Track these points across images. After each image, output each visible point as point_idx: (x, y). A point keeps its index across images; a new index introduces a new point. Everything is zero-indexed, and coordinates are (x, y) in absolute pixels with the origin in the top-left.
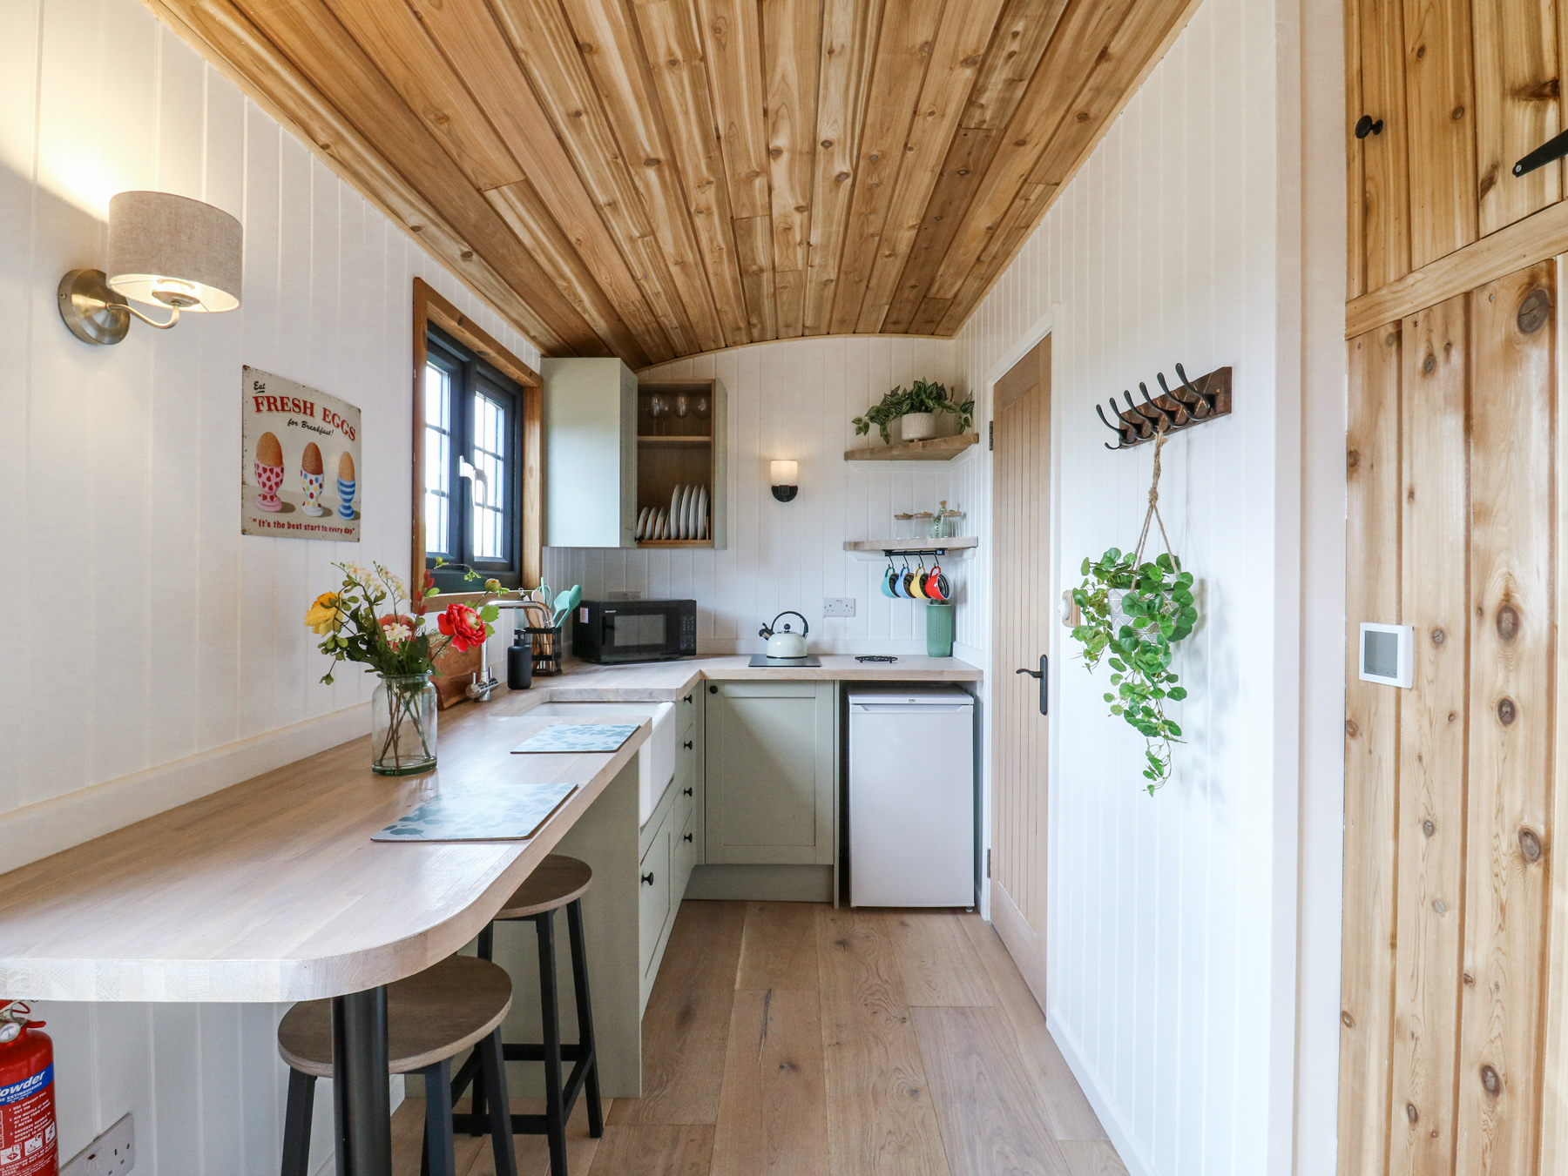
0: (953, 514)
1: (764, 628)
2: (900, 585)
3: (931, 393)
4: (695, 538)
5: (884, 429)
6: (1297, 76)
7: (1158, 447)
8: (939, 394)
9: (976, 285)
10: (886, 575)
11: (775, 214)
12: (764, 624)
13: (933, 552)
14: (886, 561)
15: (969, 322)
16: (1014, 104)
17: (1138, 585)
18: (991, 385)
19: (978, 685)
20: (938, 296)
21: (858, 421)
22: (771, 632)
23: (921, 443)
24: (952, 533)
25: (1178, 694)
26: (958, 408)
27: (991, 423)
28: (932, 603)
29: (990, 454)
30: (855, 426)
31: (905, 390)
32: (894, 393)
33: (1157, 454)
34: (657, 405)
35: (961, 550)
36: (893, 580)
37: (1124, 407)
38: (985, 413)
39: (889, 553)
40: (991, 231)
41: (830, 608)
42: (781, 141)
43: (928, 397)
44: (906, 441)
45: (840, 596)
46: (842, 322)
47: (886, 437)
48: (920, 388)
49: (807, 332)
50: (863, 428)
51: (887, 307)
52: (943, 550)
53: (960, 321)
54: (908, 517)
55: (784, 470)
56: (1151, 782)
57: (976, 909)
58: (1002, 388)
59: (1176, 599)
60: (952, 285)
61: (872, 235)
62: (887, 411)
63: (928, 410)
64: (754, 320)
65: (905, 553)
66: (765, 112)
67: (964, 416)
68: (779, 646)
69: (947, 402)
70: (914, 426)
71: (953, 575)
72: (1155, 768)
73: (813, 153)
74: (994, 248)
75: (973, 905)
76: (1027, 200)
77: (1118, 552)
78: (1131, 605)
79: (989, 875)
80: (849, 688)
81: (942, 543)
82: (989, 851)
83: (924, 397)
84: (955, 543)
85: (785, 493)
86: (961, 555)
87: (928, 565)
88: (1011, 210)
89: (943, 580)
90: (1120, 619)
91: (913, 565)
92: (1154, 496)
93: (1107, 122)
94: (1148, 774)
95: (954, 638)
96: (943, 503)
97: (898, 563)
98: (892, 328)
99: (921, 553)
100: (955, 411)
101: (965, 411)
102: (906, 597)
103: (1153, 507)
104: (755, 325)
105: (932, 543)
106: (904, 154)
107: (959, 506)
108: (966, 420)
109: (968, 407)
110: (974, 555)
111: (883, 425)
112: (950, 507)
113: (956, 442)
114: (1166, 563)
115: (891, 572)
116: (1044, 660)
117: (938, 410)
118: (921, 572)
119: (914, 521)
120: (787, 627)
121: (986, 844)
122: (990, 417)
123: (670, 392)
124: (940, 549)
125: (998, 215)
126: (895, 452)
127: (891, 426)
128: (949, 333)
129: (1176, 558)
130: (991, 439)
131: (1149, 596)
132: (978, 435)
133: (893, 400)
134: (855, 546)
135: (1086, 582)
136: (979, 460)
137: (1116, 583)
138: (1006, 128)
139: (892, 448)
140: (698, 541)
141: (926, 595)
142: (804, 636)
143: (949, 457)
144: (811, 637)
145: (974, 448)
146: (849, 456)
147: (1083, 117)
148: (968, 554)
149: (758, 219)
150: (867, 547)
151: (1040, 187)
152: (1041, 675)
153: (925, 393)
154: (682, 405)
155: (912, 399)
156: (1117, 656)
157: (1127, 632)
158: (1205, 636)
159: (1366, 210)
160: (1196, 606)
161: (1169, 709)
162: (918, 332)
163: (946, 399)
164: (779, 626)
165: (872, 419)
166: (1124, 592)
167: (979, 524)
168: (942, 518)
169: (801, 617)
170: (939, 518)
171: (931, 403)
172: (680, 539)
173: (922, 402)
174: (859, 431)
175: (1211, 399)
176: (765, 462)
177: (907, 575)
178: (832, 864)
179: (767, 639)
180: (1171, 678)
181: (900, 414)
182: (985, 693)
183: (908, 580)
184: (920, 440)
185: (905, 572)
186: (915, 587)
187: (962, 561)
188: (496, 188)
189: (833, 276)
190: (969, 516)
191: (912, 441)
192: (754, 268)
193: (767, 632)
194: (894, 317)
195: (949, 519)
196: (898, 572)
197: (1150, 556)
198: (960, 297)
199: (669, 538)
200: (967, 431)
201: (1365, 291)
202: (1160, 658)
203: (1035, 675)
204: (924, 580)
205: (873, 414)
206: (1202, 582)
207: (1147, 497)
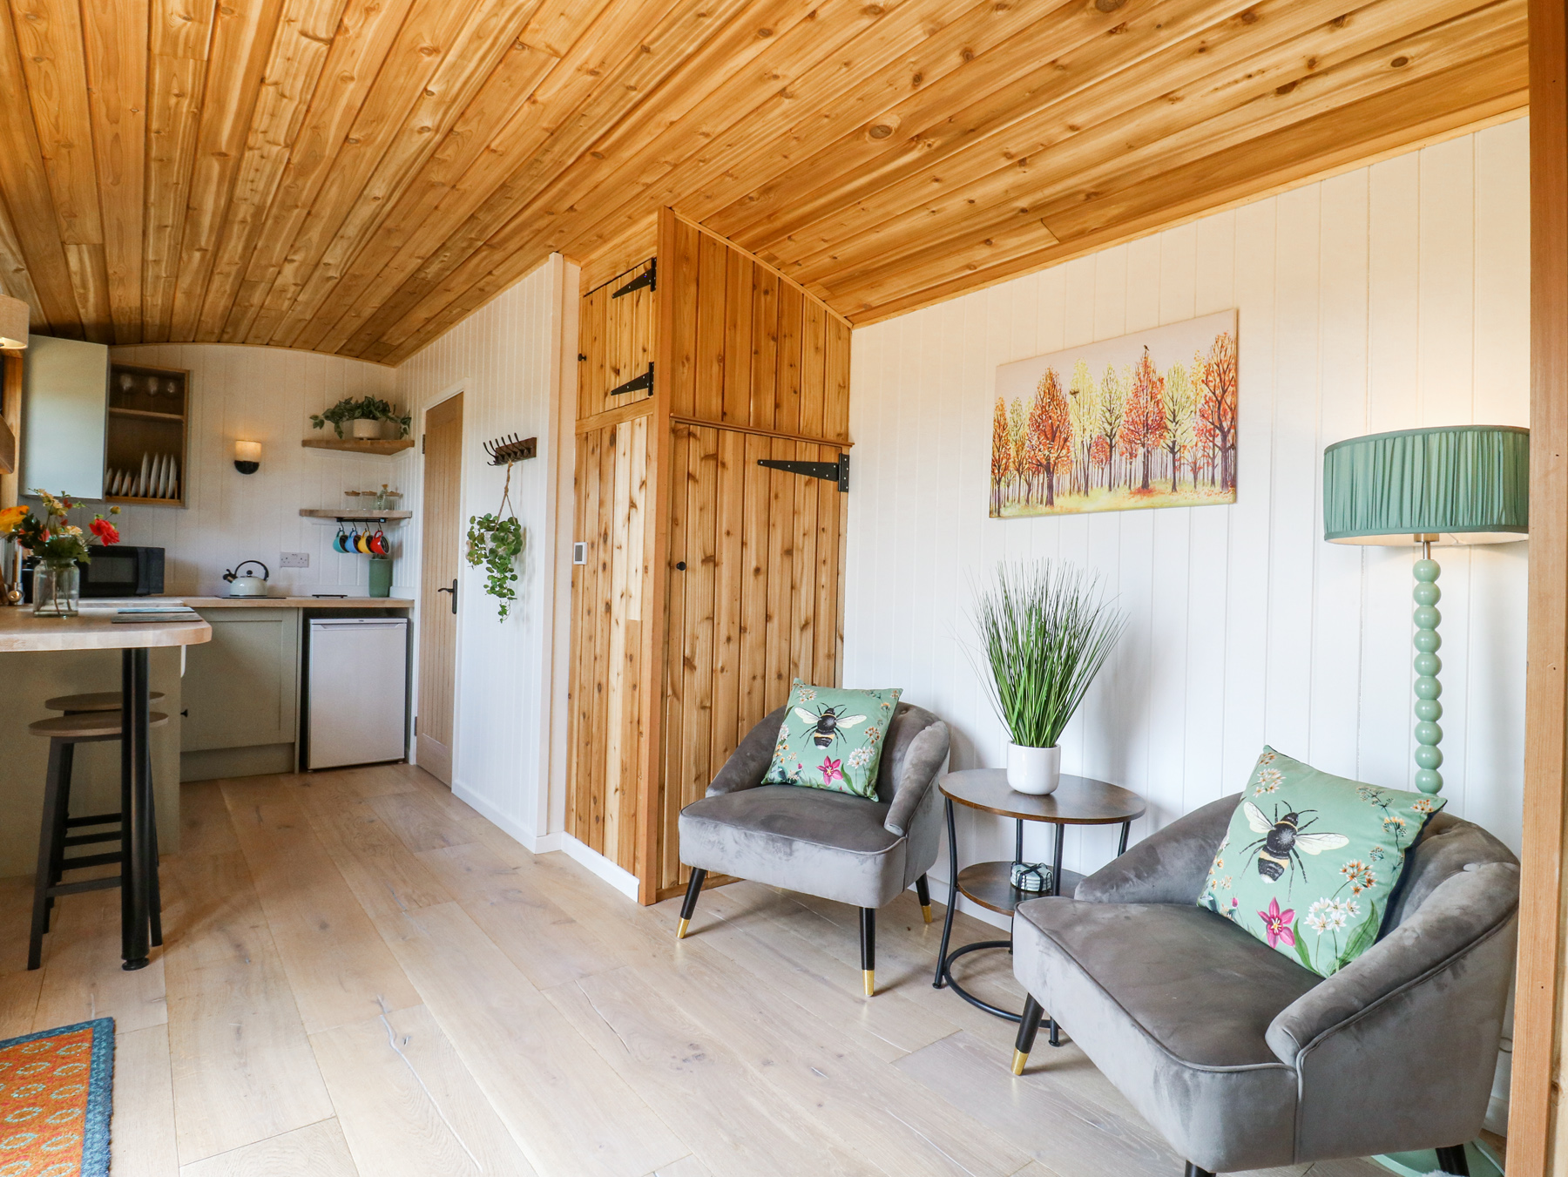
0: (392, 494)
1: (228, 573)
2: (350, 544)
3: (378, 407)
4: (164, 496)
5: (337, 427)
6: (559, 328)
7: (509, 467)
8: (384, 408)
9: (415, 342)
10: (338, 536)
11: (276, 284)
12: (228, 570)
13: (377, 520)
14: (337, 526)
15: (408, 361)
16: (443, 277)
17: (498, 530)
18: (424, 411)
19: (410, 611)
20: (389, 342)
21: (315, 417)
22: (234, 577)
23: (369, 441)
24: (391, 507)
25: (514, 578)
26: (399, 421)
27: (424, 436)
28: (374, 558)
29: (422, 457)
30: (313, 421)
31: (357, 401)
32: (348, 402)
33: (509, 471)
34: (127, 383)
35: (399, 520)
36: (343, 540)
37: (495, 446)
38: (419, 428)
39: (340, 520)
40: (428, 321)
41: (286, 560)
42: (298, 257)
43: (376, 410)
44: (356, 438)
45: (296, 551)
46: (305, 342)
47: (340, 433)
48: (369, 402)
49: (272, 343)
50: (319, 423)
51: (346, 341)
52: (385, 519)
53: (402, 358)
54: (357, 494)
55: (249, 449)
56: (501, 617)
57: (405, 760)
58: (432, 414)
59: (514, 536)
60: (398, 339)
61: (345, 305)
62: (342, 413)
63: (375, 418)
64: (229, 330)
65: (354, 520)
66: (292, 246)
67: (403, 426)
68: (242, 586)
69: (390, 414)
70: (363, 428)
71: (391, 538)
72: (503, 612)
73: (317, 265)
74: (430, 327)
75: (403, 757)
76: (451, 312)
77: (490, 515)
78: (494, 538)
79: (416, 734)
80: (310, 614)
81: (385, 513)
82: (416, 718)
83: (371, 408)
84: (395, 514)
85: (247, 467)
86: (399, 524)
87: (373, 530)
88: (441, 314)
89: (384, 540)
90: (490, 544)
91: (360, 529)
92: (506, 490)
93: (494, 296)
94: (500, 613)
95: (391, 584)
96: (385, 486)
97: (348, 528)
98: (347, 353)
99: (367, 520)
100: (396, 421)
101: (404, 423)
102: (354, 552)
103: (506, 495)
104: (227, 333)
105: (376, 514)
106: (375, 278)
107: (397, 489)
108: (405, 429)
109: (406, 420)
110: (409, 523)
111: (337, 423)
112: (389, 490)
113: (397, 444)
114: (511, 520)
115: (341, 534)
116: (455, 582)
117: (384, 419)
118: (367, 534)
119: (361, 497)
120: (250, 572)
121: (414, 713)
122: (423, 432)
123: (141, 374)
124: (383, 518)
125: (432, 314)
126: (346, 446)
127: (345, 425)
128: (393, 364)
129: (516, 519)
130: (424, 446)
131: (502, 534)
132: (414, 441)
133: (348, 406)
134: (310, 513)
135: (472, 528)
136: (414, 459)
137: (489, 529)
138: (439, 283)
139: (342, 442)
140: (166, 500)
141: (370, 549)
142: (265, 579)
143: (390, 452)
144: (269, 582)
145: (411, 450)
146: (305, 443)
147: (482, 290)
148: (403, 523)
149: (263, 284)
150: (322, 514)
151: (459, 309)
152: (453, 591)
153: (374, 406)
154: (153, 387)
155: (363, 409)
156: (490, 566)
157: (492, 551)
158: (526, 553)
159: (582, 387)
160: (522, 539)
161: (509, 584)
162: (368, 359)
163: (389, 411)
164: (242, 571)
165: (327, 417)
166: (491, 533)
167: (414, 501)
168: (384, 497)
169: (262, 565)
170: (381, 496)
171: (378, 414)
172: (150, 497)
173: (371, 412)
174: (315, 425)
175: (529, 450)
176: (229, 442)
177: (355, 536)
178: (293, 741)
179: (231, 582)
180: (512, 570)
181: (353, 417)
182: (416, 617)
183: (357, 540)
184: (369, 439)
185: (354, 534)
186: (362, 544)
187: (399, 528)
188: (77, 244)
189: (308, 317)
190: (405, 496)
191: (362, 439)
192: (247, 304)
193: (230, 576)
194: (349, 347)
195: (390, 497)
196: (347, 534)
197: (504, 518)
198: (404, 345)
199: (136, 495)
200: (406, 437)
201: (580, 419)
202: (507, 561)
203: (449, 591)
204: (370, 541)
205: (329, 414)
206: (525, 529)
207: (504, 490)
